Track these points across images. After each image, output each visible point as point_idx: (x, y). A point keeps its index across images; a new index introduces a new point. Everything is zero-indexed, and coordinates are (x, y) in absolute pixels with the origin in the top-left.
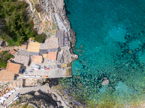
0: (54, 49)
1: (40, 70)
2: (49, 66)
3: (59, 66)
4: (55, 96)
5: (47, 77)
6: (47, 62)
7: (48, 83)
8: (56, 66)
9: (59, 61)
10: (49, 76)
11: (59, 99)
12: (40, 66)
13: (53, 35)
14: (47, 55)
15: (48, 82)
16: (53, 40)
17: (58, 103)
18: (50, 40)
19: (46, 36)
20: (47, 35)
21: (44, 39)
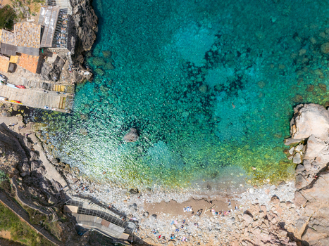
0: (31, 49)
1: (5, 86)
2: (25, 81)
3: (47, 87)
4: (30, 141)
5: (19, 102)
6: (22, 73)
7: (22, 114)
8: (41, 85)
9: (46, 77)
10: (23, 101)
11: (37, 147)
12: (6, 78)
13: (34, 15)
14: (19, 60)
15: (22, 112)
16: (29, 28)
17: (32, 154)
18: (23, 27)
19: (15, 15)
20: (18, 13)
21: (7, 21)
